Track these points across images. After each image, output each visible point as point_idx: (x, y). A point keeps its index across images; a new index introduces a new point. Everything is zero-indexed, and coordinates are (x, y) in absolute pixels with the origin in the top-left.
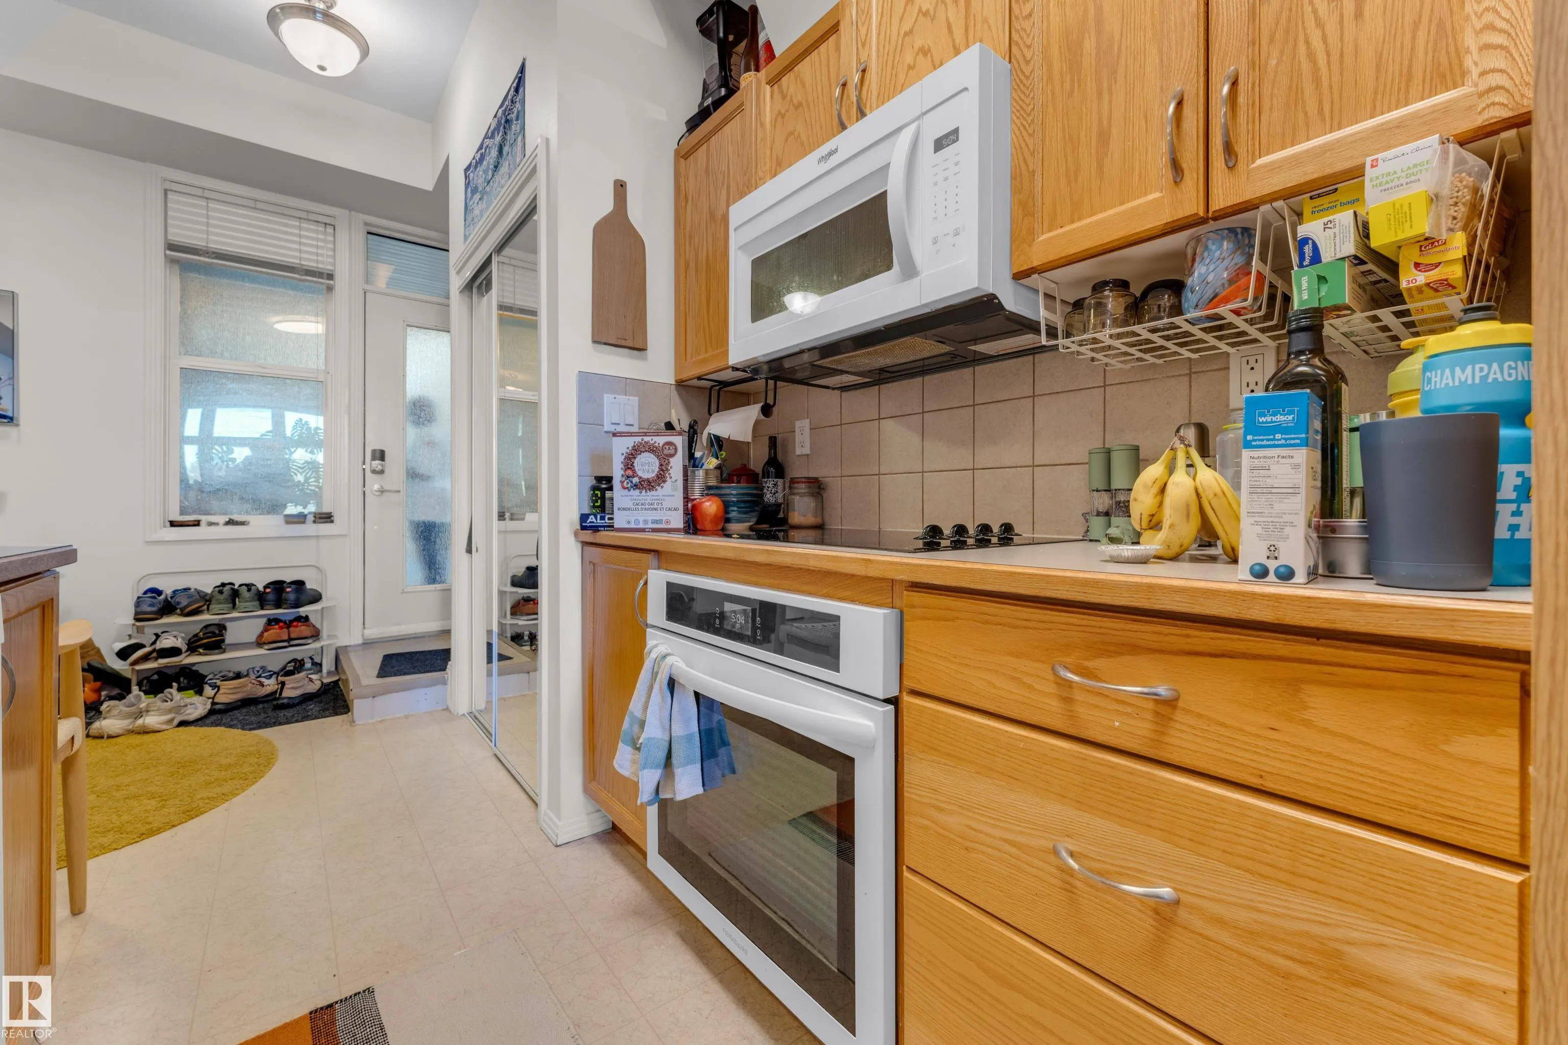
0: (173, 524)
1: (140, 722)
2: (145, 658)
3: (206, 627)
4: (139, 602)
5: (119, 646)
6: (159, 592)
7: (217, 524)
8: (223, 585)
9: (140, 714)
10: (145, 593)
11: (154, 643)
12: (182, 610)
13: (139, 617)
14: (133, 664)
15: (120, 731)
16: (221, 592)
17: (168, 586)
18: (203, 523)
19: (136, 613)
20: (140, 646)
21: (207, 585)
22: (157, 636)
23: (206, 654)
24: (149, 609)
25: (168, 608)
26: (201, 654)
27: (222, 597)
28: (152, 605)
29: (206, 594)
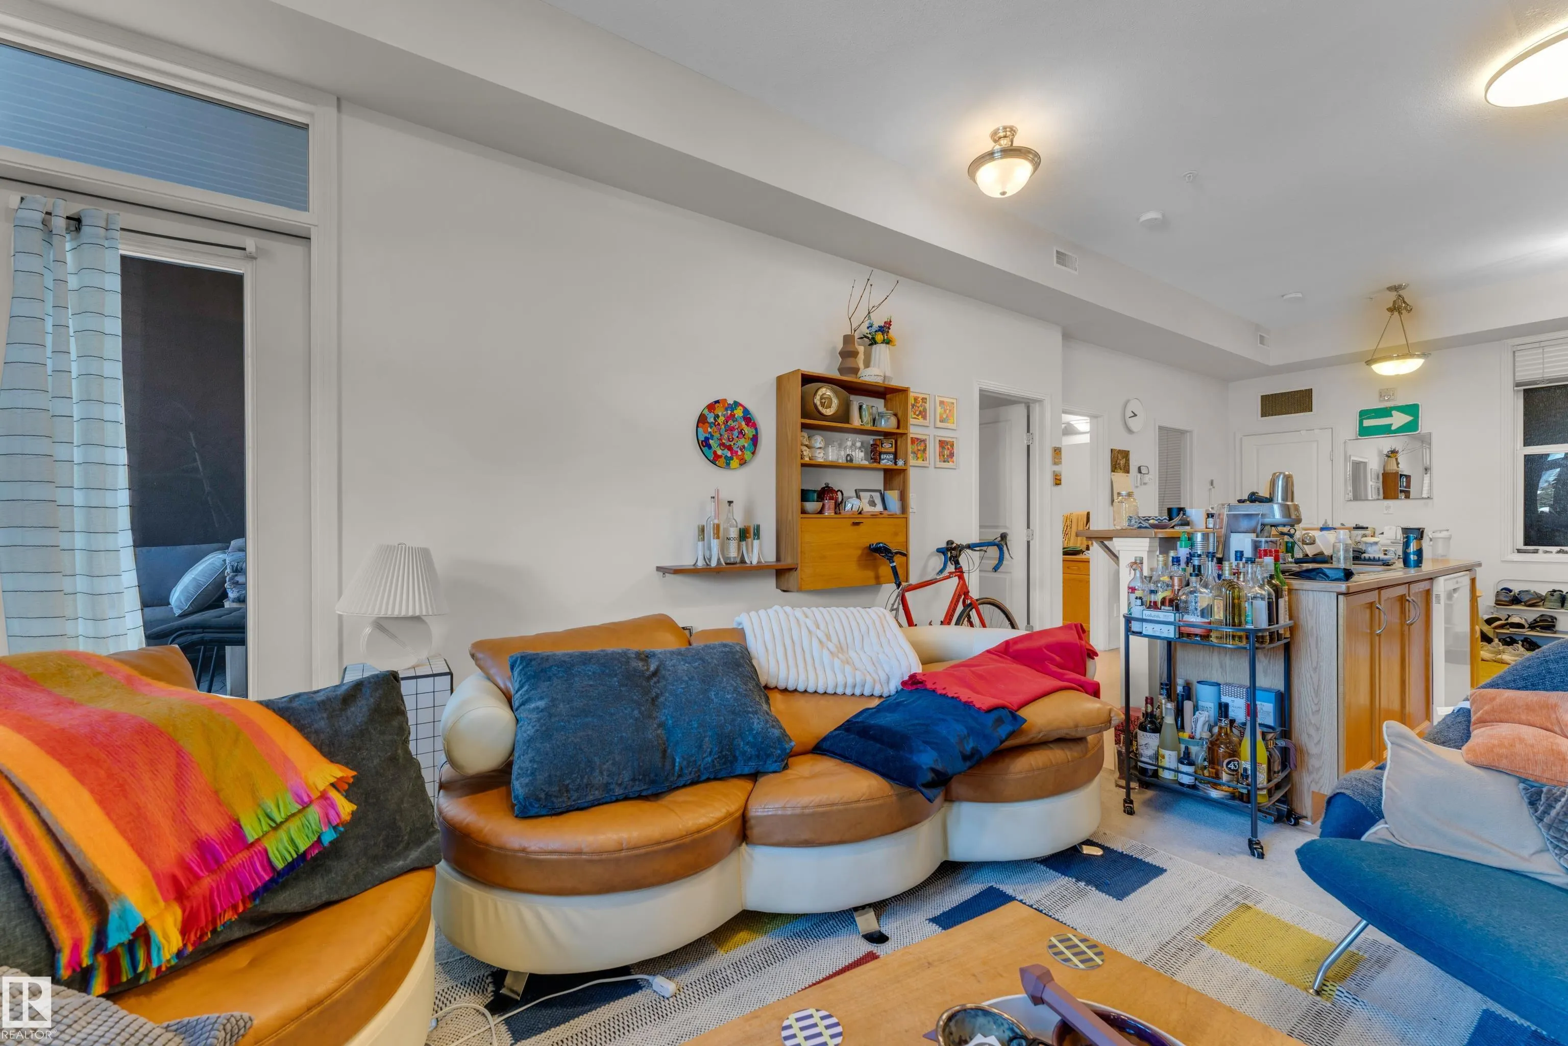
0: (1519, 551)
1: (1500, 656)
2: (1502, 626)
3: (1542, 616)
4: (1498, 594)
5: (1486, 617)
6: (1510, 591)
7: (1551, 552)
8: (1554, 591)
9: (1499, 653)
10: (1502, 590)
11: (1507, 619)
12: (1525, 602)
13: (1498, 603)
14: (1496, 628)
15: (1488, 659)
16: (1552, 595)
17: (1516, 588)
18: (1540, 552)
19: (1496, 600)
20: (1499, 619)
21: (1543, 590)
22: (1509, 616)
23: (1542, 632)
24: (1504, 599)
25: (1516, 600)
26: (1538, 631)
27: (1553, 598)
28: (1507, 597)
29: (1542, 596)
